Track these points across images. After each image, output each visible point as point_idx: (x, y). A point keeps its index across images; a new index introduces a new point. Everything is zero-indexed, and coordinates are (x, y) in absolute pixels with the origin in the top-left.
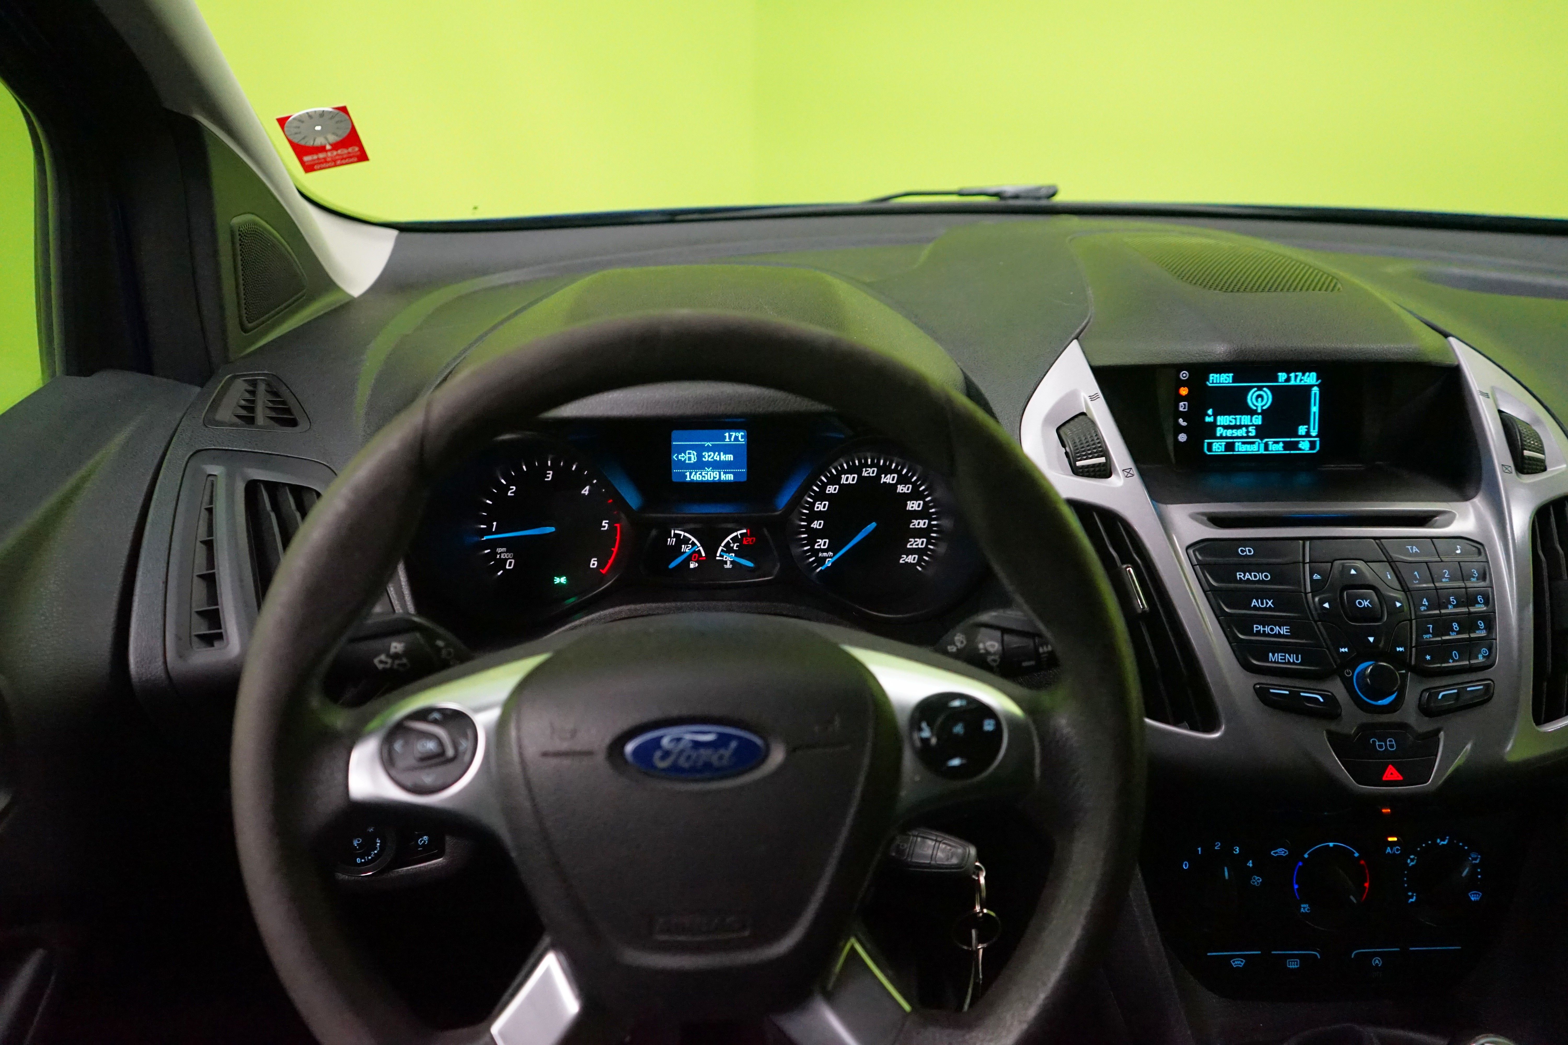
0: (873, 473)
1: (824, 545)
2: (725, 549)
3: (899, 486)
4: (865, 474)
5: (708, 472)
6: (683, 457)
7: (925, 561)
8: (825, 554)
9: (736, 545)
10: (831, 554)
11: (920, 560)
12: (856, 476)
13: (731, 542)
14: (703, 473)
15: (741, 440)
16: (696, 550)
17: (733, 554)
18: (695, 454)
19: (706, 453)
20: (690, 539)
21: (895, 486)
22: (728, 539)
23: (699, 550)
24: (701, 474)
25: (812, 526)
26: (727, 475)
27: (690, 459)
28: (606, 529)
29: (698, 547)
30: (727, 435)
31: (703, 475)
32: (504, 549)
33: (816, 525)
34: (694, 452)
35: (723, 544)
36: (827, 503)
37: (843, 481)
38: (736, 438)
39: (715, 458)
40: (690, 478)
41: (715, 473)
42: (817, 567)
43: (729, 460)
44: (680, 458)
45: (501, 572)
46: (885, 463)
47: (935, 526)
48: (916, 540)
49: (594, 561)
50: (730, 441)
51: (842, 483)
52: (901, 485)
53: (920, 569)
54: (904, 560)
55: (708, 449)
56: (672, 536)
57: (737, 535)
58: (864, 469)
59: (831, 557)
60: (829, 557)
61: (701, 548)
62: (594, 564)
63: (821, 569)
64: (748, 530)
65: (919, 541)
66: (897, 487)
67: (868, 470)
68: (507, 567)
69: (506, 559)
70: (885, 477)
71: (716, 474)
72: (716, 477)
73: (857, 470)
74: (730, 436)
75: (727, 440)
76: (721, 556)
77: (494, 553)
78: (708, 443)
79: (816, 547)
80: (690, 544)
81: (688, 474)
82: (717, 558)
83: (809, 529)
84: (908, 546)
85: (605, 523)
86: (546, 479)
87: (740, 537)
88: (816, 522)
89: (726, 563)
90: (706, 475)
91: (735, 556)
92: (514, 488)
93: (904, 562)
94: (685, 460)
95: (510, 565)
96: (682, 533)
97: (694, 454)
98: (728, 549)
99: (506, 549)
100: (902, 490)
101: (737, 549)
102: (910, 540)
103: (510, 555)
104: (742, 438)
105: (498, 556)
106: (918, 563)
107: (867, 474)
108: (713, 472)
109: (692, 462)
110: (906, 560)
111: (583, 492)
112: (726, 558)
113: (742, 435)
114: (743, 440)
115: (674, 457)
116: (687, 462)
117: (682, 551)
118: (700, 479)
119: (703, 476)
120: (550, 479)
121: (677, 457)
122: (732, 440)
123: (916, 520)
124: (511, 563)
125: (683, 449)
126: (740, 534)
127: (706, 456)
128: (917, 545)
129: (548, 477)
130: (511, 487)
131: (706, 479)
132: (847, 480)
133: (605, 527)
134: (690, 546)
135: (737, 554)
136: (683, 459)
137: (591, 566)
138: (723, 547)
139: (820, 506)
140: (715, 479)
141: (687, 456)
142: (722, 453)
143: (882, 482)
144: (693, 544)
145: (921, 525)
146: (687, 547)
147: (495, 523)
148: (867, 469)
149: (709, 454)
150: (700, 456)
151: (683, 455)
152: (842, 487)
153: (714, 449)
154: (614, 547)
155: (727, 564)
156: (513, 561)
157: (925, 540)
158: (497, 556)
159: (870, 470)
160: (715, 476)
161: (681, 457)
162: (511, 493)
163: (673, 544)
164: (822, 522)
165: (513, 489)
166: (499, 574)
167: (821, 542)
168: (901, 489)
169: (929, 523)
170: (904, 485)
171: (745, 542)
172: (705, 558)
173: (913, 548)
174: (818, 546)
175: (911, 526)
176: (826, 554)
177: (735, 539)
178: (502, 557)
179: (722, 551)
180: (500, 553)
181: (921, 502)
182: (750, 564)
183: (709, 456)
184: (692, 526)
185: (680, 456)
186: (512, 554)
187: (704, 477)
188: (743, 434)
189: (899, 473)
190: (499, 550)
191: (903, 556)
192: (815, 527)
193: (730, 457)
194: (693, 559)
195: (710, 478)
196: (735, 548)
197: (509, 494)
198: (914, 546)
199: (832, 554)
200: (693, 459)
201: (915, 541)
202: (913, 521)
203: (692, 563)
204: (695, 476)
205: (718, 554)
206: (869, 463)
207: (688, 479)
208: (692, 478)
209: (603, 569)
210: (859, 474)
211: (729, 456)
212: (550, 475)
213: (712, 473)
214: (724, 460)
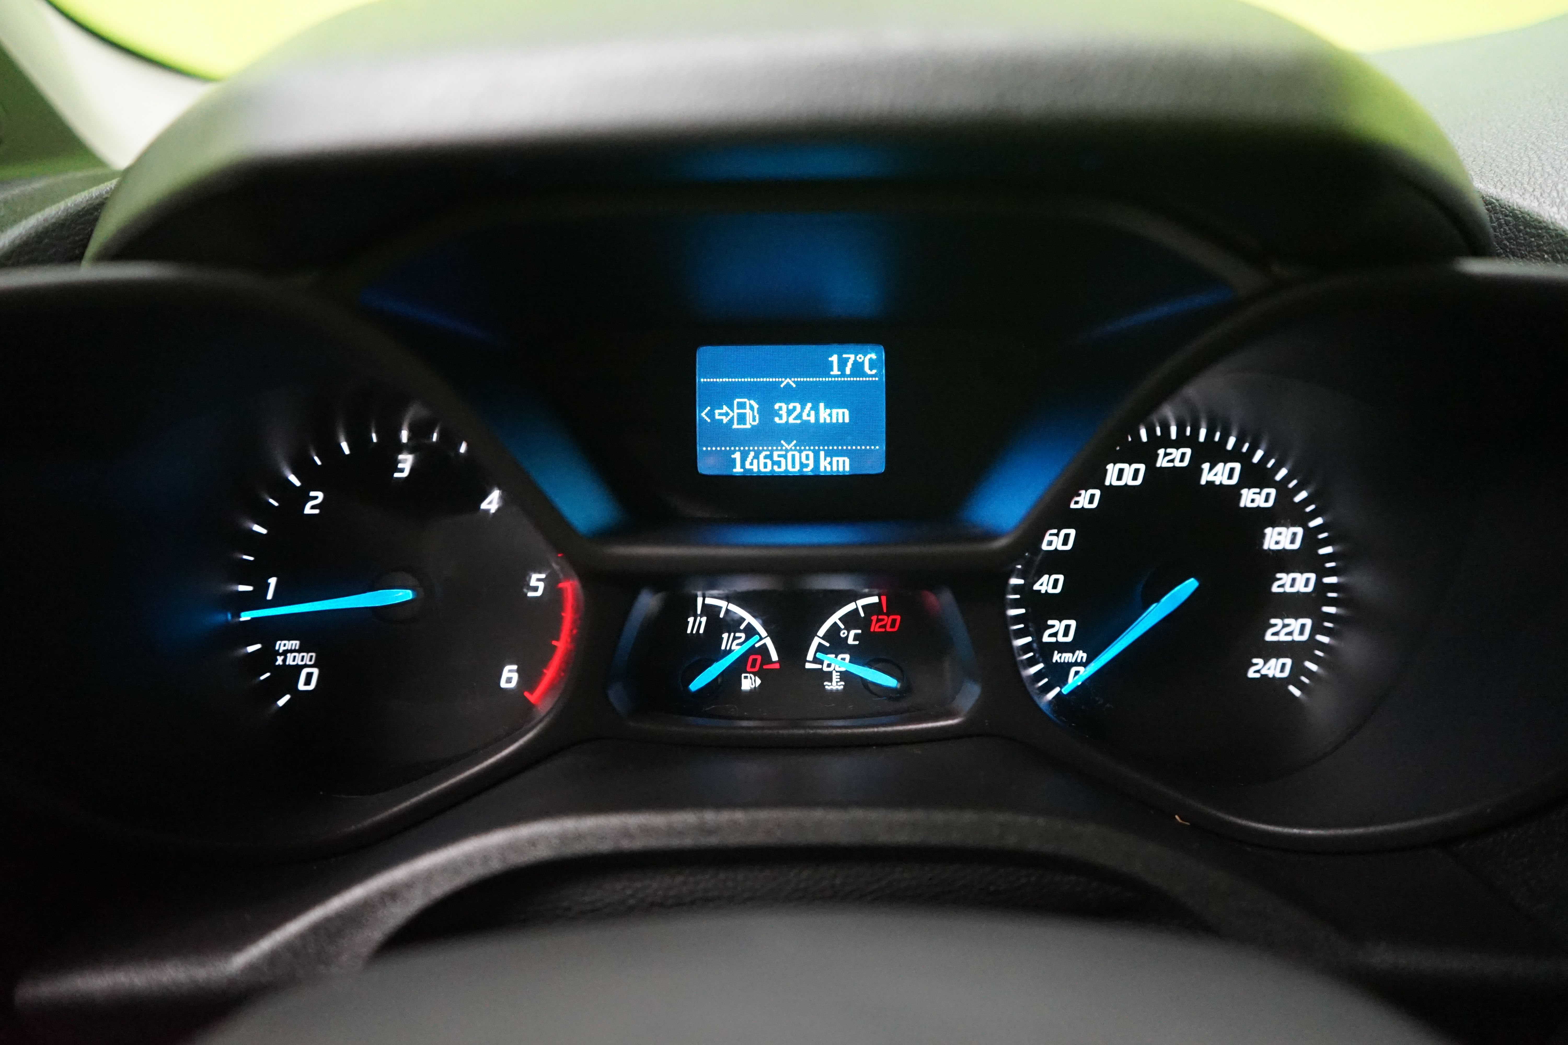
0: (1182, 460)
1: (1066, 634)
2: (827, 645)
3: (1244, 492)
4: (1162, 462)
5: (787, 451)
6: (723, 414)
7: (1309, 673)
8: (1068, 657)
9: (853, 633)
10: (1081, 655)
11: (1298, 670)
12: (1142, 467)
13: (842, 626)
14: (776, 454)
15: (869, 372)
16: (757, 645)
17: (847, 657)
18: (756, 406)
19: (784, 406)
20: (743, 620)
21: (1234, 492)
22: (835, 618)
23: (764, 647)
24: (770, 457)
25: (1036, 587)
26: (835, 459)
27: (742, 418)
28: (539, 593)
29: (761, 639)
30: (834, 358)
31: (776, 458)
32: (295, 644)
33: (1046, 584)
34: (752, 402)
35: (822, 632)
36: (1072, 532)
37: (1111, 479)
38: (858, 368)
39: (805, 417)
40: (743, 465)
41: (804, 454)
42: (1047, 688)
43: (841, 421)
44: (717, 417)
45: (287, 697)
46: (1210, 435)
47: (1332, 587)
48: (1287, 621)
49: (510, 671)
50: (843, 375)
51: (1107, 483)
52: (1249, 488)
53: (1296, 692)
54: (1258, 671)
55: (788, 395)
56: (699, 612)
57: (857, 609)
58: (1161, 452)
59: (1085, 665)
60: (1076, 664)
61: (769, 642)
62: (509, 680)
63: (1060, 694)
64: (884, 598)
65: (1295, 624)
66: (1240, 495)
67: (1170, 454)
68: (301, 687)
69: (299, 668)
70: (1211, 469)
71: (807, 457)
72: (807, 466)
73: (1146, 454)
74: (842, 363)
75: (835, 371)
76: (816, 660)
77: (269, 653)
78: (788, 380)
79: (1046, 639)
80: (740, 631)
81: (737, 456)
82: (808, 666)
83: (1029, 597)
84: (1269, 637)
85: (539, 580)
86: (396, 475)
87: (862, 615)
88: (1046, 577)
89: (828, 676)
90: (783, 460)
91: (850, 661)
92: (320, 495)
93: (1258, 675)
94: (731, 421)
95: (308, 682)
96: (723, 604)
97: (752, 408)
98: (836, 644)
99: (298, 642)
100: (1253, 501)
101: (857, 643)
102: (1273, 621)
103: (308, 658)
104: (871, 369)
105: (280, 661)
106: (1293, 679)
107: (1169, 461)
108: (800, 452)
109: (748, 426)
110: (1264, 672)
111: (484, 506)
112: (829, 665)
113: (871, 360)
114: (874, 372)
115: (703, 414)
116: (735, 426)
117: (723, 648)
118: (769, 469)
119: (774, 463)
120: (405, 474)
121: (711, 414)
122: (848, 371)
123: (1288, 573)
124: (309, 676)
125: (726, 395)
126: (863, 607)
127: (784, 413)
128: (1290, 634)
129: (402, 470)
130: (312, 494)
131: (783, 469)
132: (1119, 478)
133: (535, 589)
134: (743, 635)
135: (858, 655)
136: (725, 420)
137: (503, 684)
138: (823, 638)
139: (1054, 538)
140: (805, 470)
141: (736, 411)
142: (822, 405)
143: (1203, 482)
144: (750, 631)
145: (1300, 587)
146: (735, 638)
147: (273, 581)
148: (1169, 450)
149: (791, 406)
150: (767, 413)
151: (725, 409)
152: (1109, 493)
153: (802, 394)
154: (558, 639)
155: (831, 680)
156: (316, 671)
157: (1308, 622)
158: (277, 660)
159: (1176, 453)
160: (804, 461)
161: (720, 414)
162: (313, 507)
163: (701, 631)
164: (1061, 578)
165: (316, 498)
166: (281, 702)
167: (1058, 626)
168: (1251, 498)
169: (1318, 582)
170: (1257, 490)
171: (875, 628)
172: (777, 666)
173: (1279, 642)
174: (1050, 635)
175: (1275, 589)
176: (1070, 655)
177: (850, 620)
178: (290, 661)
179: (820, 648)
180: (285, 653)
181: (1300, 531)
182: (889, 682)
183: (789, 412)
184: (745, 584)
185: (717, 412)
186: (314, 654)
187: (779, 464)
188: (873, 356)
189: (1245, 459)
190: (282, 645)
191: (1255, 661)
192: (1043, 592)
193: (841, 415)
194: (748, 669)
195: (793, 467)
196: (851, 641)
197: (308, 510)
198: (1282, 638)
199: (1085, 655)
200: (749, 419)
201: (1285, 626)
202: (1279, 575)
203: (746, 677)
204: (755, 461)
205: (810, 657)
206: (1173, 436)
207: (738, 470)
208: (748, 466)
209: (532, 692)
210: (1150, 461)
211: (840, 411)
212: (406, 462)
213: (797, 454)
214: (828, 421)
